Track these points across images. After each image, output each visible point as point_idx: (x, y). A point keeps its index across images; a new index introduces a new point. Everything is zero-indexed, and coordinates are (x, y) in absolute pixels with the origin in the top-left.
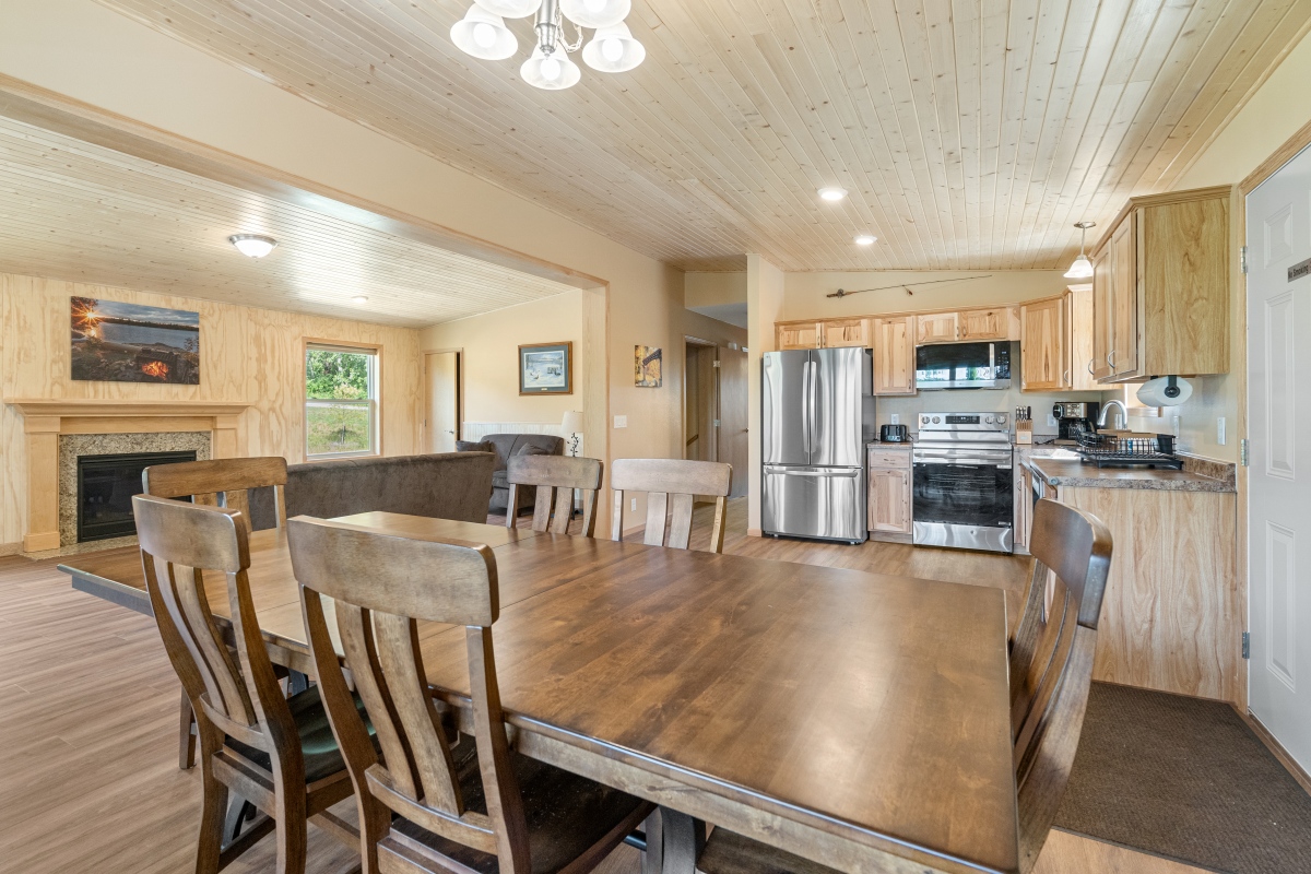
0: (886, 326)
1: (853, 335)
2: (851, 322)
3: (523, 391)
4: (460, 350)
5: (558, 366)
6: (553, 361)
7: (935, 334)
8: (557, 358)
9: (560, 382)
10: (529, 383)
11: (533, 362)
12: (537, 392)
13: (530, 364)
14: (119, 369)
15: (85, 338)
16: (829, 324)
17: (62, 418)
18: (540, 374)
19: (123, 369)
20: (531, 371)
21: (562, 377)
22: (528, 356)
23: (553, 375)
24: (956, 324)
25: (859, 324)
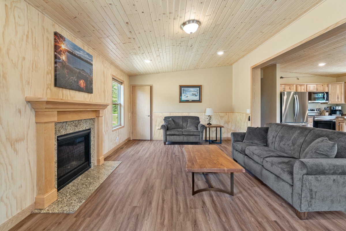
0: (300, 87)
1: (292, 89)
2: (291, 85)
3: (181, 101)
4: (151, 85)
5: (197, 93)
6: (194, 91)
7: (311, 89)
8: (196, 90)
9: (197, 98)
10: (184, 98)
11: (186, 91)
12: (187, 101)
13: (184, 92)
14: (71, 82)
15: (61, 60)
16: (286, 85)
17: (58, 111)
18: (189, 95)
19: (73, 82)
20: (185, 94)
21: (198, 97)
22: (183, 89)
23: (194, 96)
24: (315, 87)
25: (293, 86)
